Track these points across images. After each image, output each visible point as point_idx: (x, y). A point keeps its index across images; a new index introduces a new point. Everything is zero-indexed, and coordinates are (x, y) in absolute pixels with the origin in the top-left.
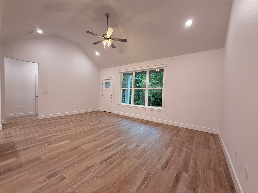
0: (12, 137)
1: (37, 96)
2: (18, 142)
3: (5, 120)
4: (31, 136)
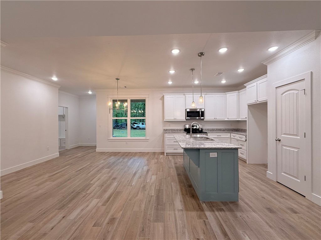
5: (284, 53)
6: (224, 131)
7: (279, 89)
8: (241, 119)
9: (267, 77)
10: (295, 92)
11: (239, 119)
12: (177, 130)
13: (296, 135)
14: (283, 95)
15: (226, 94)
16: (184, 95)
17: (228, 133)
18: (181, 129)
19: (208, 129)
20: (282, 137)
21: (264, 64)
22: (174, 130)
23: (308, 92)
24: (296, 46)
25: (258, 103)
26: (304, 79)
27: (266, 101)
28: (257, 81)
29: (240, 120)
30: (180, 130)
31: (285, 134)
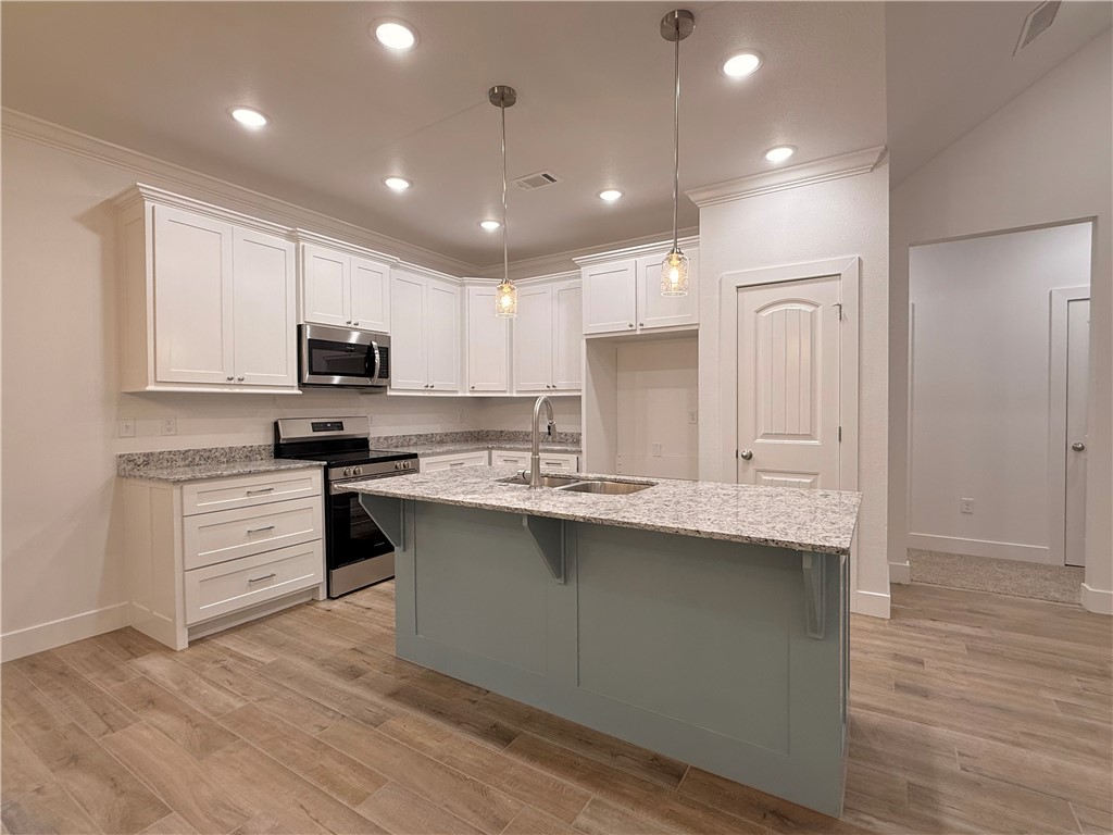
0: (925, 694)
1: (1075, 448)
2: (956, 768)
3: (908, 563)
4: (1046, 760)
5: (772, 182)
6: (441, 442)
7: (746, 295)
8: (518, 392)
9: (697, 244)
10: (810, 309)
11: (512, 392)
12: (230, 456)
13: (809, 436)
14: (764, 314)
15: (462, 285)
16: (291, 237)
17: (484, 449)
18: (256, 444)
19: (386, 438)
20: (758, 445)
21: (692, 198)
22: (208, 456)
23: (851, 312)
24: (817, 173)
25: (638, 332)
26: (840, 275)
27: (696, 328)
28: (638, 255)
29: (515, 395)
30: (250, 454)
31: (766, 435)
